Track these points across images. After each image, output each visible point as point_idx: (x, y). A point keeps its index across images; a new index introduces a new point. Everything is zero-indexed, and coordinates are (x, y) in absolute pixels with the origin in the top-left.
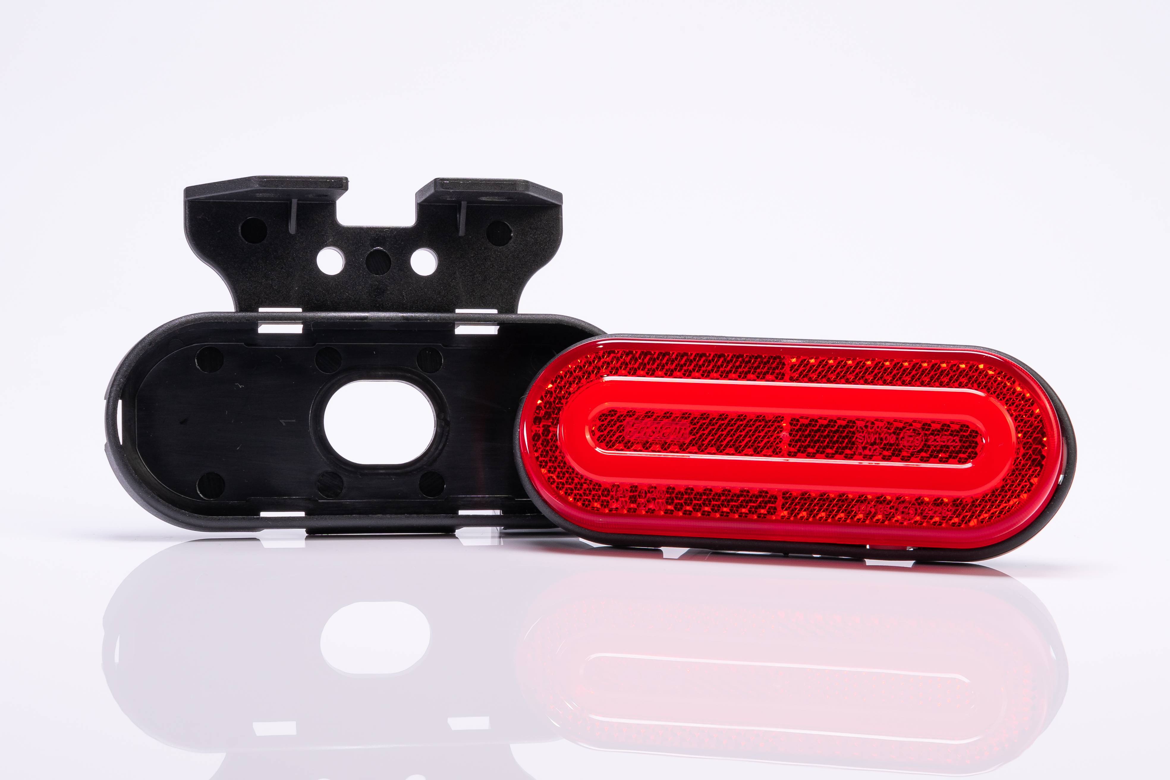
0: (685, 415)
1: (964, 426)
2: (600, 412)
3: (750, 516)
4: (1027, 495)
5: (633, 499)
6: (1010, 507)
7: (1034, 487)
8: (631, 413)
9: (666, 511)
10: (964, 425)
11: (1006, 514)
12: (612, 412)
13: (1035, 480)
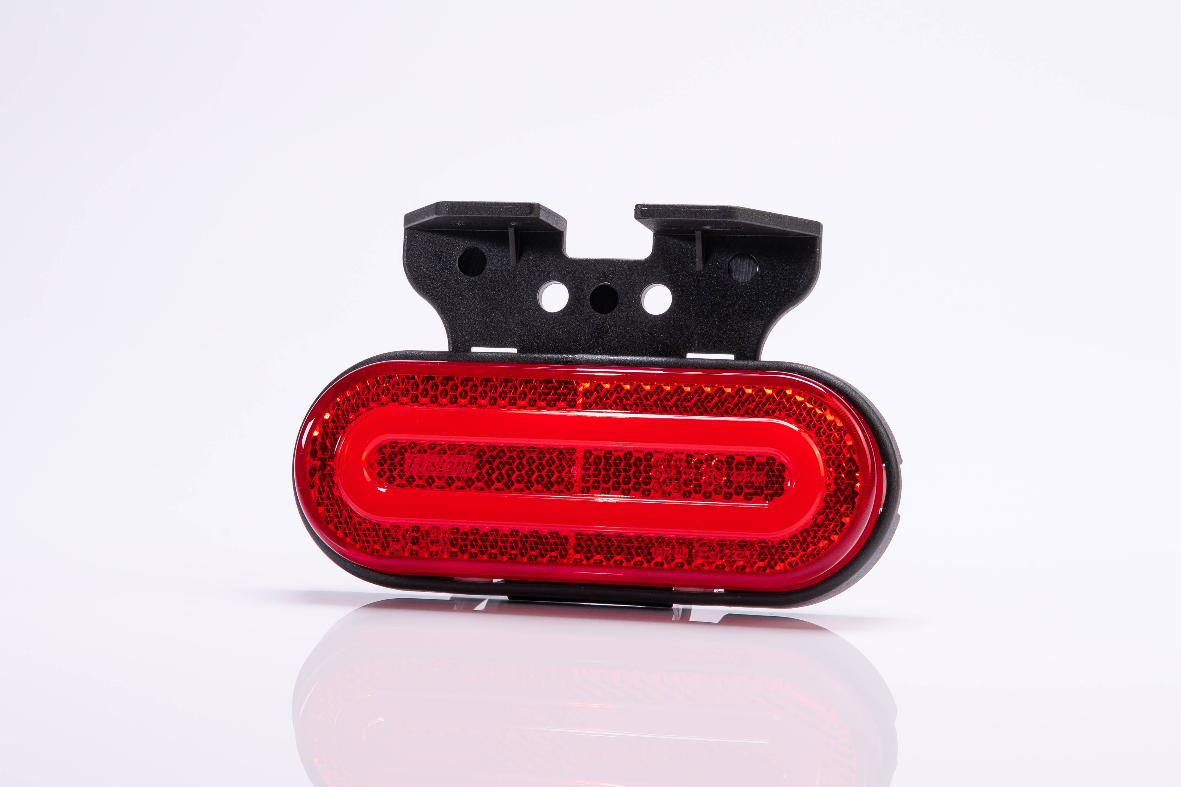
0: (472, 446)
1: (771, 459)
2: (381, 443)
3: (539, 559)
4: (839, 536)
5: (415, 541)
6: (820, 550)
7: (845, 527)
8: (414, 444)
9: (451, 554)
10: (771, 457)
11: (815, 558)
12: (393, 444)
13: (846, 520)
